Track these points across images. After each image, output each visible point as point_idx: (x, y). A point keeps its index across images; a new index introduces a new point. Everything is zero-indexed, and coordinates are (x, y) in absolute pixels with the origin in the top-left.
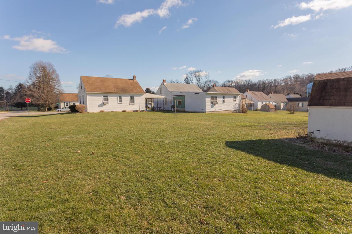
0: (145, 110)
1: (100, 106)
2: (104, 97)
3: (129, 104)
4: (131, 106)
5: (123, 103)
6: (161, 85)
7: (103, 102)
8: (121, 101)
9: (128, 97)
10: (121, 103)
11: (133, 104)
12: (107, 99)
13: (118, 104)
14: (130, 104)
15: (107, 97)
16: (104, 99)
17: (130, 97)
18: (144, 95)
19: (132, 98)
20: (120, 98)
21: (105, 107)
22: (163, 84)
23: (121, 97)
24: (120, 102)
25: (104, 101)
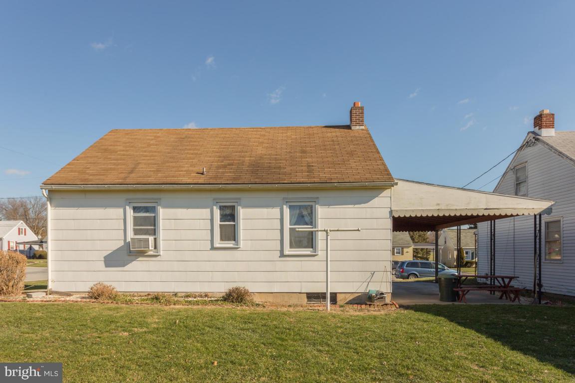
0: (381, 296)
1: (114, 260)
2: (135, 209)
3: (282, 255)
4: (292, 264)
5: (242, 244)
6: (527, 144)
7: (130, 235)
8: (230, 234)
9: (276, 211)
10: (230, 244)
11: (308, 251)
12: (154, 222)
13: (213, 248)
14: (287, 251)
15: (153, 210)
16: (136, 221)
17: (287, 211)
18: (386, 193)
19: (305, 215)
20: (229, 215)
21: (138, 264)
22: (534, 139)
23: (233, 208)
24: (223, 238)
25: (136, 232)
